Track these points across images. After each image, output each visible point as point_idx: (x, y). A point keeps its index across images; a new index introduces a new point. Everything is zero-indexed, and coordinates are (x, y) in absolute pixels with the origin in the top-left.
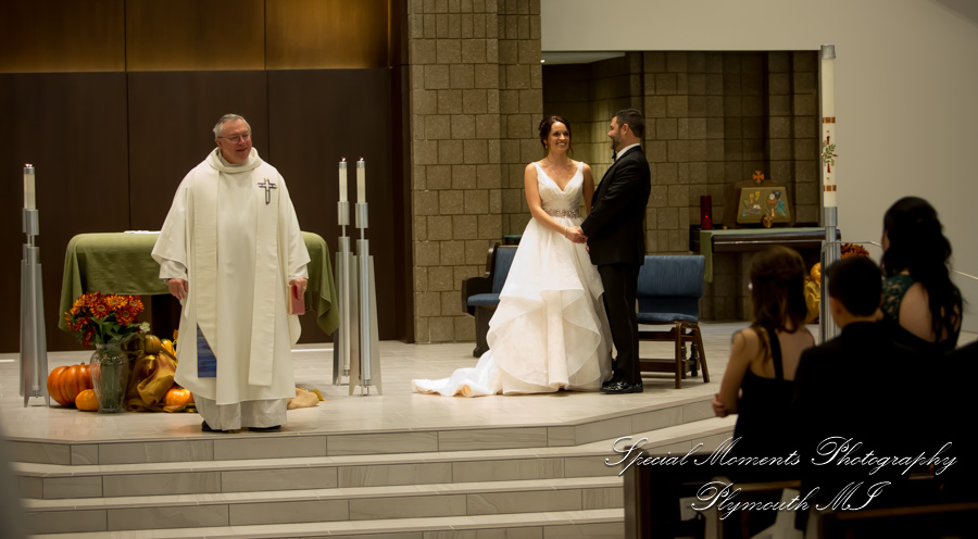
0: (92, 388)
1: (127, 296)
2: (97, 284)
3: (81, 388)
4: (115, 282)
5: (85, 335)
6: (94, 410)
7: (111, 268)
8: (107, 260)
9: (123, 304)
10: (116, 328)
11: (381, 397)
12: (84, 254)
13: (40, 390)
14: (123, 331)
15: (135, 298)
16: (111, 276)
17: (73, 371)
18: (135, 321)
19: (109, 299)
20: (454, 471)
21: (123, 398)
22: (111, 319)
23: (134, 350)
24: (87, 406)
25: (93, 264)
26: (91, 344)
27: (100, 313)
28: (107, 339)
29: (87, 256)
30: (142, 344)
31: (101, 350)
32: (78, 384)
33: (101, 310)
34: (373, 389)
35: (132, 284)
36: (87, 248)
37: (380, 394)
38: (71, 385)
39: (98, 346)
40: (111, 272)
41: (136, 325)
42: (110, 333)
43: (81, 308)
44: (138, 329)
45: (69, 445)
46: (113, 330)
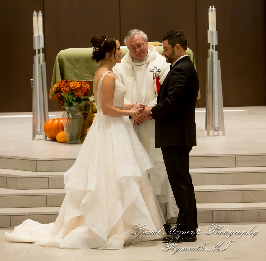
0: (64, 131)
1: (82, 82)
2: (69, 75)
3: (60, 130)
4: (79, 74)
5: (59, 102)
6: (65, 143)
7: (77, 66)
8: (75, 62)
9: (79, 86)
10: (74, 99)
11: (224, 137)
12: (62, 59)
13: (41, 132)
14: (79, 100)
15: (85, 82)
16: (77, 71)
17: (56, 121)
18: (86, 95)
19: (71, 83)
20: (239, 178)
21: (80, 136)
22: (72, 94)
23: (86, 111)
24: (62, 140)
25: (67, 65)
26: (62, 107)
27: (66, 91)
28: (71, 104)
29: (64, 60)
30: (91, 107)
31: (68, 110)
32: (58, 128)
33: (67, 89)
34: (220, 132)
35: (88, 75)
36: (64, 56)
37: (224, 135)
38: (55, 129)
39: (66, 108)
40: (77, 68)
41: (86, 97)
42: (72, 102)
43: (57, 88)
44: (88, 99)
45: (36, 161)
46: (73, 100)
